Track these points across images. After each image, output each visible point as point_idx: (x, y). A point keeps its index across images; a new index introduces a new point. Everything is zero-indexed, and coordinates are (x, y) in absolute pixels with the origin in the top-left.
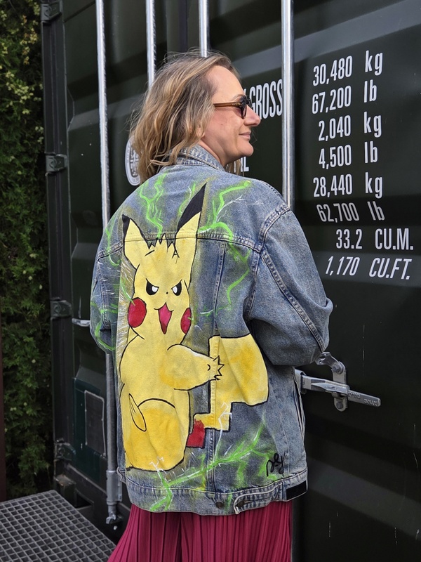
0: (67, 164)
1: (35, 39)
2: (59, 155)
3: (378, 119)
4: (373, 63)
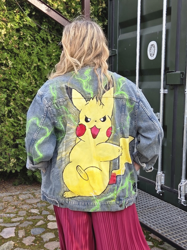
0: (117, 53)
1: (105, 6)
2: (114, 49)
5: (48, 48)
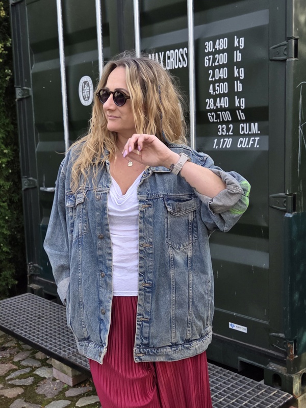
2: (25, 88)
3: (242, 70)
4: (239, 42)
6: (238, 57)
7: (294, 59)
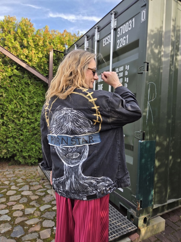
3: (128, 78)
4: (127, 67)
5: (29, 88)
6: (126, 73)
7: (146, 72)
